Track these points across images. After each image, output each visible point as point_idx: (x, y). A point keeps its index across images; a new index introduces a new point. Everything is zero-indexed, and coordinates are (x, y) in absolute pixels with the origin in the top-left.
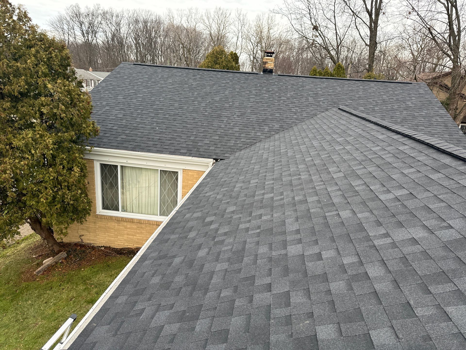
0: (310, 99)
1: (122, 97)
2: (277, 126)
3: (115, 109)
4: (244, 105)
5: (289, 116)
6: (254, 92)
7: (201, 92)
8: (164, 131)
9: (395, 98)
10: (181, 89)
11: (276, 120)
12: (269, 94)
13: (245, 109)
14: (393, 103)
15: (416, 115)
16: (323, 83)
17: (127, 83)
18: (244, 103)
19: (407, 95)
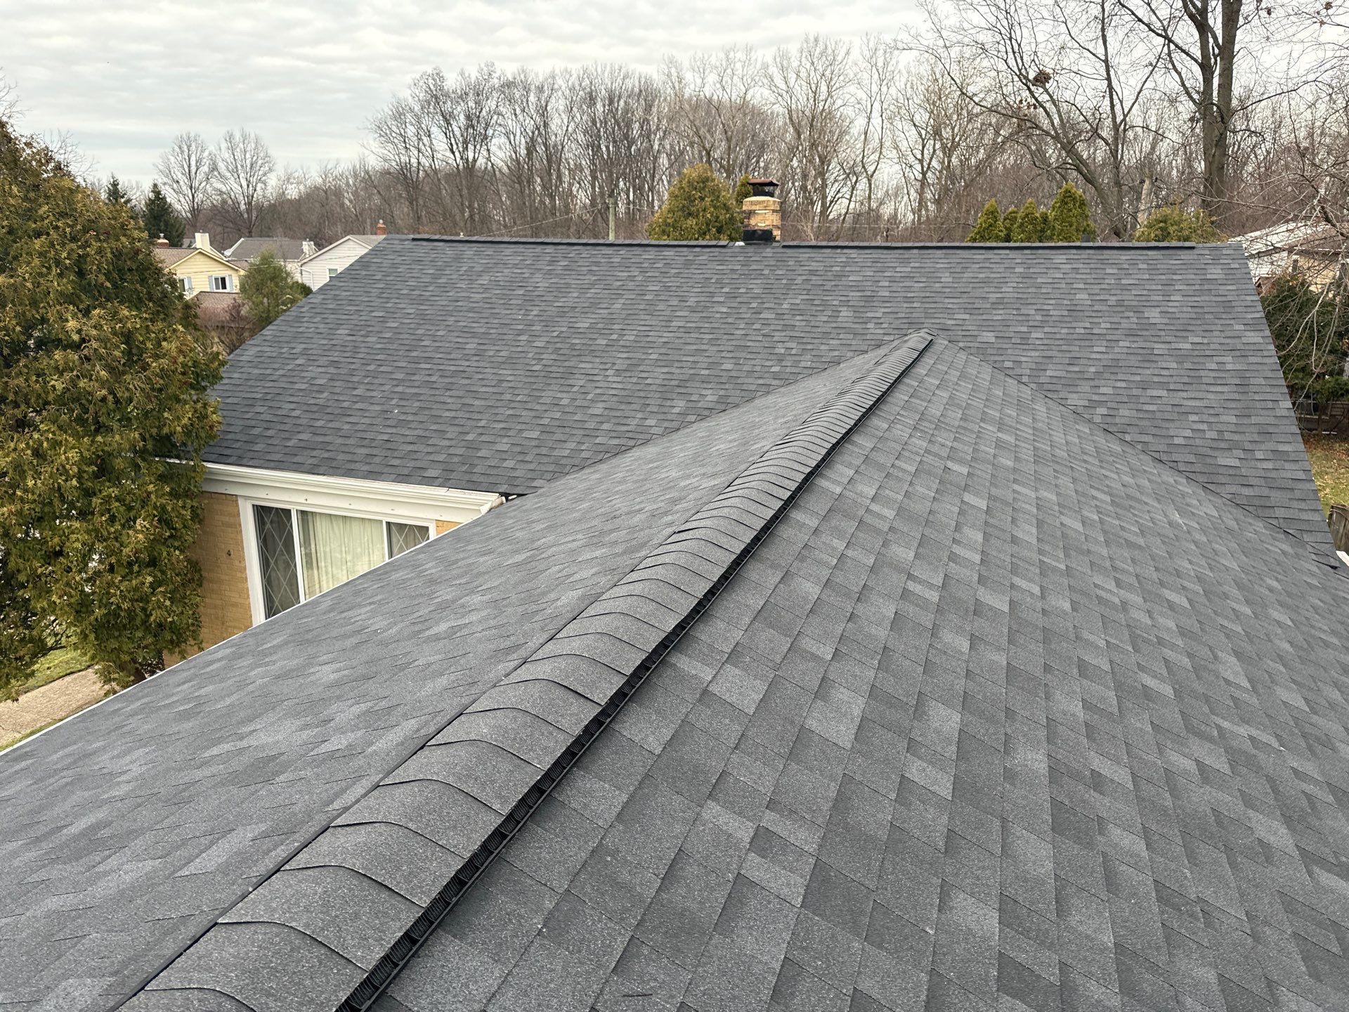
0: (845, 313)
1: (347, 332)
2: (711, 397)
3: (316, 363)
4: (649, 339)
5: (758, 368)
6: (692, 301)
7: (550, 308)
8: (410, 418)
9: (1113, 300)
10: (502, 302)
11: (717, 380)
12: (732, 305)
13: (645, 351)
14: (1100, 314)
15: (1156, 352)
16: (906, 262)
17: (375, 292)
18: (651, 334)
19: (1160, 287)
